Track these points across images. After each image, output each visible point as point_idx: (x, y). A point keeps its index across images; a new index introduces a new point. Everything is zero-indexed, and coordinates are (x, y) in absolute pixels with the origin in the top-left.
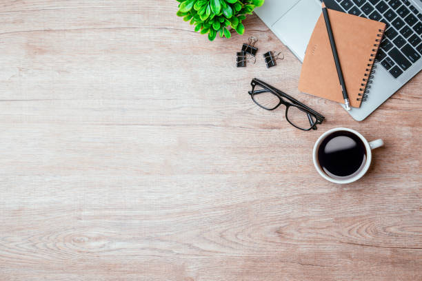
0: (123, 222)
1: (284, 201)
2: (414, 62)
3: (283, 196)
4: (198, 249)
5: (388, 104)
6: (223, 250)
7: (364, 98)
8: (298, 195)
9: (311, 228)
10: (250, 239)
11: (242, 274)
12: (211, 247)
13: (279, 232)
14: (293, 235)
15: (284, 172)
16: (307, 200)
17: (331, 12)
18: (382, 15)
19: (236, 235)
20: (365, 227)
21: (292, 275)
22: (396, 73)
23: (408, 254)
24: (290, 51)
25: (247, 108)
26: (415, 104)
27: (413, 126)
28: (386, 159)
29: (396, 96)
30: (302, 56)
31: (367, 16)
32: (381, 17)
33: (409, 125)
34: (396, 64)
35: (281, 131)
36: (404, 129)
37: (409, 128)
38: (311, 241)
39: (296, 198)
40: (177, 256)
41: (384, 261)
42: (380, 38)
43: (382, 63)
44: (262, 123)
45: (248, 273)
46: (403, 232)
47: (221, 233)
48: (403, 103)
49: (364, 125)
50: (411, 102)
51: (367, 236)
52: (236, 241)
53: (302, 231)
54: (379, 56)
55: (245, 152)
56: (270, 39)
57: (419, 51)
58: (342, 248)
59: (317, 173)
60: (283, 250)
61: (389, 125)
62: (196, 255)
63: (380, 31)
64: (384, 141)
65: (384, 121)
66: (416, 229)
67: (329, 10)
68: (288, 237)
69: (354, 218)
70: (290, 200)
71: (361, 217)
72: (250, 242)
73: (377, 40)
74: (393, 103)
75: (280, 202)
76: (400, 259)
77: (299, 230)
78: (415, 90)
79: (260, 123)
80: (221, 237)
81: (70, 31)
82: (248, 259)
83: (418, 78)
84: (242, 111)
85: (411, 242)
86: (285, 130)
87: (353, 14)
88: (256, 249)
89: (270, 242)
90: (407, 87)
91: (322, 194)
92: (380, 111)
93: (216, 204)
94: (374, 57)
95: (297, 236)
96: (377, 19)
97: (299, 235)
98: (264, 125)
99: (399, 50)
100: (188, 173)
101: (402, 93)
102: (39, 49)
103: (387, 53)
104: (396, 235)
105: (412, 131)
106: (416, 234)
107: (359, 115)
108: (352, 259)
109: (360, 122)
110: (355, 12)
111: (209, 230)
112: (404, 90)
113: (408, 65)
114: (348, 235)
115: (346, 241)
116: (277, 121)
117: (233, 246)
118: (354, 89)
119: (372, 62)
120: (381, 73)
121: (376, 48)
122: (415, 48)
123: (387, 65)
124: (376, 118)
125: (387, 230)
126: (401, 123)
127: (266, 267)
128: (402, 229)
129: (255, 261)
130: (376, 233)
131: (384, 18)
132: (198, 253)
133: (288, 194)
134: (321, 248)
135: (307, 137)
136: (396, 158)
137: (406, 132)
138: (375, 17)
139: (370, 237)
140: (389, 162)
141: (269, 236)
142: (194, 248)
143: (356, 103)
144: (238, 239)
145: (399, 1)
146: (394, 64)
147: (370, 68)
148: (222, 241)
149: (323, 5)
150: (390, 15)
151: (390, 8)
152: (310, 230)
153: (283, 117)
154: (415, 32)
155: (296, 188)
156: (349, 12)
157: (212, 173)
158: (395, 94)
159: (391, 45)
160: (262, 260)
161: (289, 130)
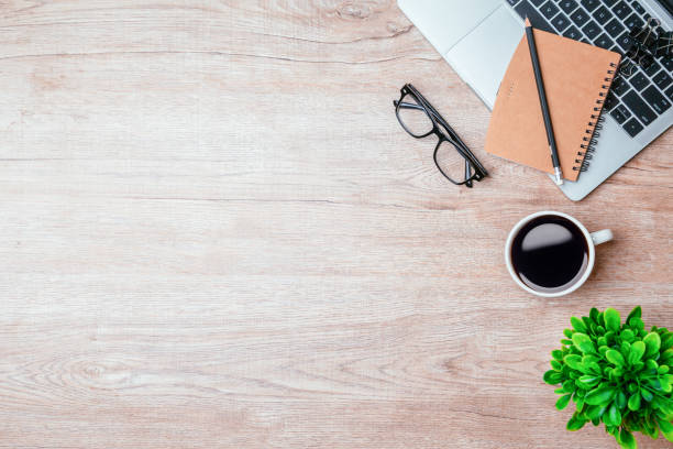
0: (150, 344)
1: (458, 319)
2: (660, 113)
3: (457, 311)
4: (281, 387)
5: (619, 176)
6: (348, 389)
7: (584, 167)
8: (478, 311)
9: (497, 361)
11: (392, 426)
13: (449, 365)
14: (470, 370)
15: (459, 276)
16: (492, 318)
17: (538, 33)
18: (614, 40)
19: (381, 369)
21: (467, 431)
22: (633, 129)
24: (473, 91)
25: (405, 176)
26: (660, 177)
27: (656, 210)
28: (613, 260)
29: (632, 165)
30: (491, 100)
31: (592, 42)
32: (612, 43)
33: (652, 210)
34: (633, 115)
35: (456, 212)
36: (644, 214)
37: (651, 213)
38: (496, 381)
39: (476, 315)
42: (611, 76)
43: (613, 115)
44: (428, 200)
45: (401, 425)
47: (341, 365)
48: (642, 175)
49: (582, 208)
50: (656, 174)
53: (484, 365)
54: (609, 103)
55: (401, 245)
57: (669, 96)
60: (453, 393)
61: (620, 208)
63: (612, 65)
64: (613, 232)
65: (612, 200)
67: (535, 30)
68: (464, 373)
70: (468, 318)
73: (606, 80)
74: (628, 175)
75: (451, 320)
77: (480, 364)
78: (661, 155)
79: (423, 199)
80: (344, 370)
81: (91, 56)
83: (666, 138)
84: (397, 181)
86: (462, 212)
87: (570, 37)
88: (414, 391)
89: (436, 380)
90: (650, 150)
91: (517, 310)
92: (607, 186)
93: (330, 321)
94: (601, 105)
95: (476, 372)
96: (606, 47)
97: (481, 370)
98: (430, 203)
99: (639, 94)
101: (641, 160)
102: (49, 83)
103: (620, 98)
105: (655, 218)
107: (576, 191)
109: (576, 202)
110: (572, 35)
111: (313, 361)
112: (644, 156)
113: (652, 117)
116: (450, 198)
118: (570, 151)
119: (598, 113)
120: (612, 129)
121: (606, 91)
122: (662, 92)
123: (619, 117)
124: (602, 196)
126: (638, 205)
127: (427, 417)
129: (411, 409)
131: (616, 44)
133: (464, 309)
134: (513, 392)
135: (495, 223)
136: (628, 258)
137: (645, 219)
138: (603, 43)
140: (619, 264)
141: (434, 370)
142: (271, 385)
143: (571, 174)
144: (385, 374)
145: (639, 19)
146: (630, 115)
147: (594, 121)
148: (344, 376)
149: (527, 23)
150: (626, 41)
151: (627, 29)
152: (496, 365)
153: (461, 192)
154: (663, 68)
155: (476, 300)
156: (564, 35)
157: (323, 274)
158: (630, 161)
159: (627, 87)
160: (422, 407)
161: (470, 211)
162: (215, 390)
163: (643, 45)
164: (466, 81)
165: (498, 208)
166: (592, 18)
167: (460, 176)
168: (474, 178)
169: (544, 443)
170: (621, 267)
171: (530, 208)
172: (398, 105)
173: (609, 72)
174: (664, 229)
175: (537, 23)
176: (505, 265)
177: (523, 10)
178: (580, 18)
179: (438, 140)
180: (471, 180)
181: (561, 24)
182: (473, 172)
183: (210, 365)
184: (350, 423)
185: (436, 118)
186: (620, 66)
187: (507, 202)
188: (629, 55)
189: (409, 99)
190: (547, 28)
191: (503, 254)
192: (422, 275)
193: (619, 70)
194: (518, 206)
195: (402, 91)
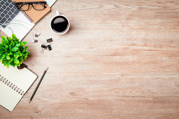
10: (61, 96)
12: (47, 100)
40: (34, 103)
52: (56, 97)
62: (42, 103)
72: (61, 97)
82: (60, 103)
117: (55, 99)
132: (42, 102)
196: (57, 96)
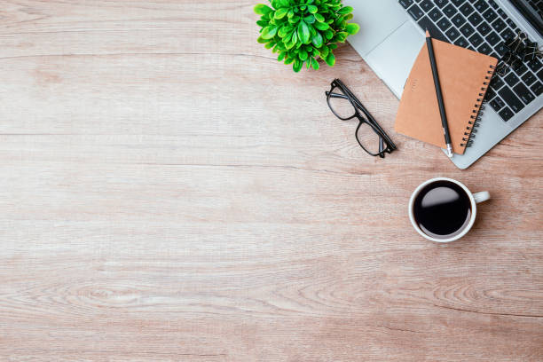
1: (372, 257)
2: (527, 103)
3: (372, 251)
4: (273, 307)
5: (496, 151)
6: (301, 309)
7: (469, 144)
8: (388, 251)
9: (402, 289)
10: (333, 299)
11: (322, 337)
12: (288, 306)
15: (374, 224)
16: (399, 257)
17: (436, 42)
18: (493, 48)
19: (317, 293)
20: (463, 290)
21: (379, 341)
22: (506, 116)
23: (511, 321)
24: (386, 85)
25: (334, 149)
26: (526, 152)
27: (522, 177)
28: (490, 214)
29: (505, 142)
30: (399, 92)
31: (476, 49)
32: (492, 50)
33: (520, 176)
34: (507, 105)
35: (372, 176)
36: (513, 179)
37: (520, 179)
38: (401, 303)
39: (386, 253)
41: (483, 328)
42: (490, 75)
43: (491, 104)
44: (350, 167)
45: (329, 336)
46: (507, 297)
47: (299, 291)
48: (512, 150)
49: (467, 174)
50: (523, 149)
51: (465, 299)
52: (315, 299)
53: (391, 292)
54: (488, 95)
55: (330, 200)
56: (363, 71)
57: (533, 91)
58: (436, 312)
59: (412, 226)
60: (368, 312)
61: (495, 175)
62: (271, 314)
63: (491, 67)
64: (491, 193)
65: (490, 169)
66: (521, 294)
67: (433, 40)
69: (452, 279)
70: (380, 256)
71: (459, 278)
72: (332, 302)
74: (502, 150)
75: (368, 258)
76: (501, 327)
77: (388, 290)
78: (528, 135)
79: (347, 166)
80: (300, 294)
82: (330, 320)
83: (531, 122)
84: (327, 152)
85: (514, 308)
86: (376, 176)
87: (459, 45)
88: (339, 310)
90: (518, 132)
91: (417, 251)
92: (486, 158)
93: (295, 258)
94: (482, 97)
96: (487, 53)
98: (352, 169)
99: (511, 89)
100: (265, 221)
101: (512, 139)
103: (496, 92)
104: (499, 300)
105: (521, 183)
106: (520, 299)
107: (463, 162)
108: (447, 326)
109: (463, 170)
110: (461, 44)
111: (287, 287)
112: (514, 135)
113: (520, 107)
114: (443, 298)
115: (441, 304)
116: (368, 166)
117: (313, 305)
118: (459, 131)
119: (480, 103)
120: (490, 115)
121: (486, 87)
122: (529, 88)
123: (496, 106)
124: (481, 166)
125: (489, 293)
126: (509, 172)
128: (505, 293)
129: (337, 323)
130: (476, 297)
131: (494, 51)
133: (378, 250)
134: (412, 312)
135: (402, 184)
136: (502, 212)
137: (514, 183)
138: (485, 50)
139: (468, 301)
140: (494, 217)
142: (268, 305)
143: (459, 149)
144: (318, 297)
145: (512, 32)
146: (503, 105)
147: (477, 109)
148: (301, 299)
149: (427, 34)
150: (502, 49)
151: (502, 40)
152: (401, 291)
153: (376, 161)
154: (529, 69)
155: (387, 243)
156: (455, 43)
157: (291, 222)
158: (504, 139)
159: (503, 84)
160: (345, 322)
161: (382, 176)
162: (234, 309)
163: (515, 52)
164: (380, 77)
165: (403, 174)
166: (477, 31)
167: (375, 149)
168: (386, 151)
169: (436, 350)
170: (496, 220)
171: (428, 174)
172: (329, 95)
173: (489, 72)
174: (528, 191)
175: (434, 34)
176: (408, 217)
177: (424, 24)
178: (467, 30)
179: (359, 122)
180: (383, 152)
181: (453, 35)
182: (385, 146)
183: (229, 290)
184: (303, 334)
185: (358, 105)
186: (497, 67)
187: (410, 169)
188: (503, 59)
189: (337, 91)
190: (442, 39)
191: (407, 208)
192: (346, 223)
193: (496, 70)
194: (419, 173)
195: (332, 84)
196: (321, 295)
